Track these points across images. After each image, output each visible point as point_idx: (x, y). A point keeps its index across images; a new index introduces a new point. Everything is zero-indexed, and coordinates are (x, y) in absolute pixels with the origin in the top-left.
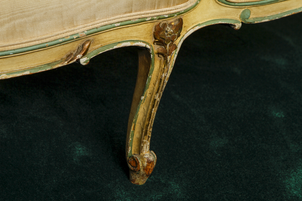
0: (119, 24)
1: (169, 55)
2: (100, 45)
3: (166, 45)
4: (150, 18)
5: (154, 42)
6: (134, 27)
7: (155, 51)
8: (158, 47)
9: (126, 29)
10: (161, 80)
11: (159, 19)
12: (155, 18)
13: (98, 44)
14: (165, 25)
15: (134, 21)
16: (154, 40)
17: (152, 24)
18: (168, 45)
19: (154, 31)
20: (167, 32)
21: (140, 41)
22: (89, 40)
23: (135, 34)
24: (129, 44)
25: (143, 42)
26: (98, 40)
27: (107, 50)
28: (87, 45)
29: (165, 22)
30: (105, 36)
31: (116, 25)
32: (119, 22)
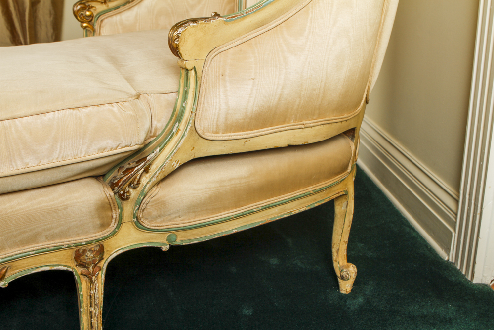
0: (34, 252)
1: (93, 276)
2: (18, 270)
3: (89, 267)
4: (67, 246)
5: (76, 265)
6: (52, 254)
7: (79, 272)
8: (82, 269)
9: (44, 256)
10: (91, 296)
11: (77, 246)
12: (72, 245)
13: (16, 269)
14: (85, 251)
15: (49, 249)
16: (76, 263)
17: (72, 250)
18: (91, 268)
19: (74, 256)
20: (87, 256)
21: (61, 265)
22: (5, 267)
23: (54, 259)
24: (48, 268)
25: (64, 266)
26: (16, 266)
27: (25, 274)
28: (4, 270)
29: (84, 248)
30: (22, 262)
31: (30, 253)
32: (33, 251)
